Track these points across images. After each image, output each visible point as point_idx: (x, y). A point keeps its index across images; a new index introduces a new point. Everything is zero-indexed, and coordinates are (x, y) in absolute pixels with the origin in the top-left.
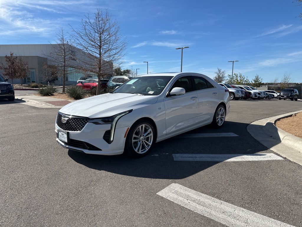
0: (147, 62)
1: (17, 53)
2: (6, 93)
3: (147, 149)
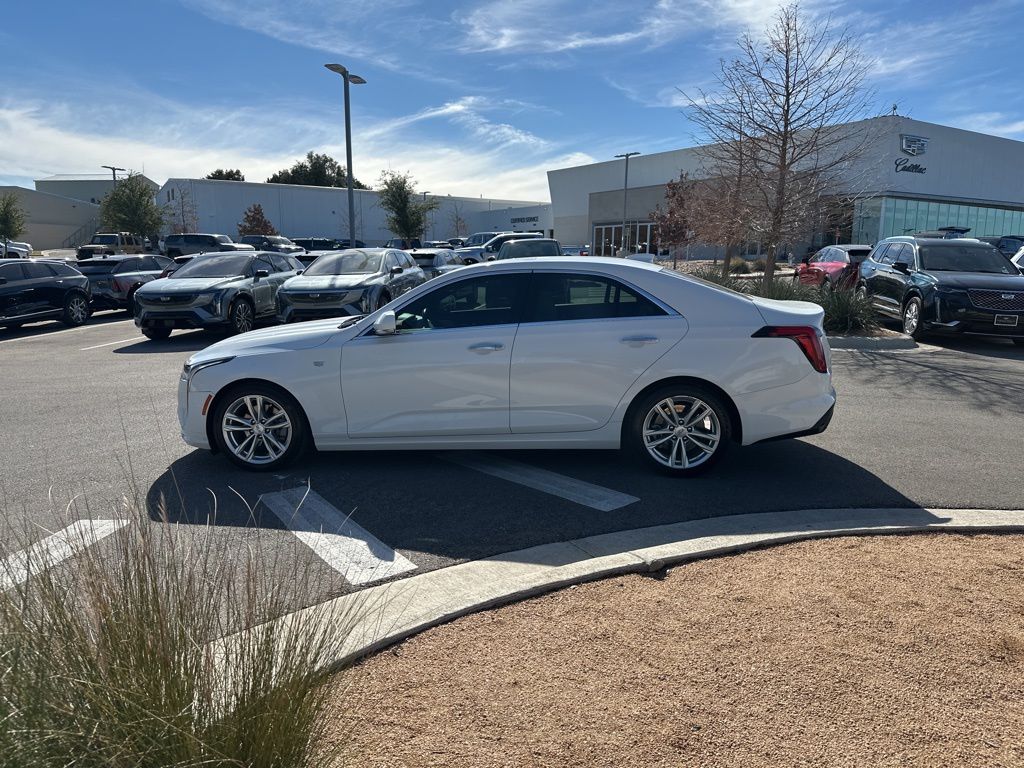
3: (273, 456)
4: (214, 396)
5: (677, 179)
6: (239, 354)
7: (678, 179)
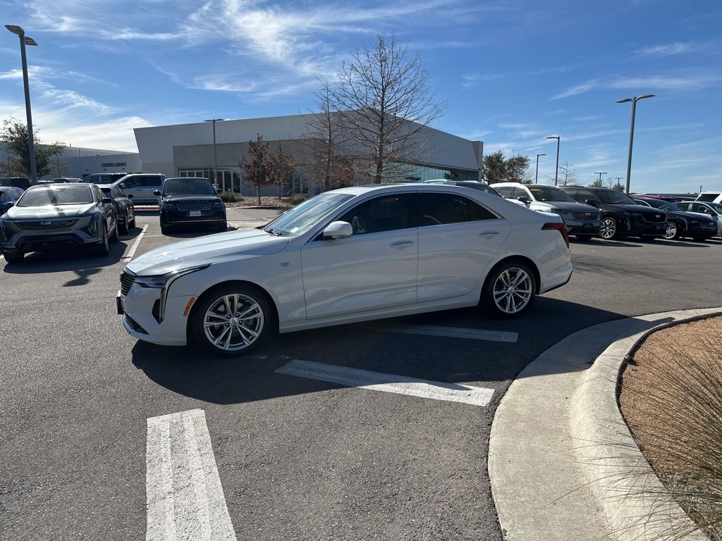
0: (559, 138)
1: (270, 135)
2: (211, 216)
3: (247, 343)
4: (196, 298)
5: (255, 140)
6: (214, 261)
7: (257, 140)
